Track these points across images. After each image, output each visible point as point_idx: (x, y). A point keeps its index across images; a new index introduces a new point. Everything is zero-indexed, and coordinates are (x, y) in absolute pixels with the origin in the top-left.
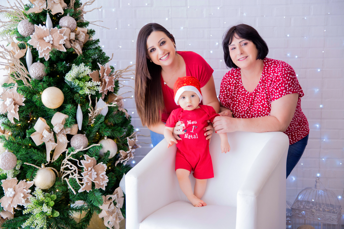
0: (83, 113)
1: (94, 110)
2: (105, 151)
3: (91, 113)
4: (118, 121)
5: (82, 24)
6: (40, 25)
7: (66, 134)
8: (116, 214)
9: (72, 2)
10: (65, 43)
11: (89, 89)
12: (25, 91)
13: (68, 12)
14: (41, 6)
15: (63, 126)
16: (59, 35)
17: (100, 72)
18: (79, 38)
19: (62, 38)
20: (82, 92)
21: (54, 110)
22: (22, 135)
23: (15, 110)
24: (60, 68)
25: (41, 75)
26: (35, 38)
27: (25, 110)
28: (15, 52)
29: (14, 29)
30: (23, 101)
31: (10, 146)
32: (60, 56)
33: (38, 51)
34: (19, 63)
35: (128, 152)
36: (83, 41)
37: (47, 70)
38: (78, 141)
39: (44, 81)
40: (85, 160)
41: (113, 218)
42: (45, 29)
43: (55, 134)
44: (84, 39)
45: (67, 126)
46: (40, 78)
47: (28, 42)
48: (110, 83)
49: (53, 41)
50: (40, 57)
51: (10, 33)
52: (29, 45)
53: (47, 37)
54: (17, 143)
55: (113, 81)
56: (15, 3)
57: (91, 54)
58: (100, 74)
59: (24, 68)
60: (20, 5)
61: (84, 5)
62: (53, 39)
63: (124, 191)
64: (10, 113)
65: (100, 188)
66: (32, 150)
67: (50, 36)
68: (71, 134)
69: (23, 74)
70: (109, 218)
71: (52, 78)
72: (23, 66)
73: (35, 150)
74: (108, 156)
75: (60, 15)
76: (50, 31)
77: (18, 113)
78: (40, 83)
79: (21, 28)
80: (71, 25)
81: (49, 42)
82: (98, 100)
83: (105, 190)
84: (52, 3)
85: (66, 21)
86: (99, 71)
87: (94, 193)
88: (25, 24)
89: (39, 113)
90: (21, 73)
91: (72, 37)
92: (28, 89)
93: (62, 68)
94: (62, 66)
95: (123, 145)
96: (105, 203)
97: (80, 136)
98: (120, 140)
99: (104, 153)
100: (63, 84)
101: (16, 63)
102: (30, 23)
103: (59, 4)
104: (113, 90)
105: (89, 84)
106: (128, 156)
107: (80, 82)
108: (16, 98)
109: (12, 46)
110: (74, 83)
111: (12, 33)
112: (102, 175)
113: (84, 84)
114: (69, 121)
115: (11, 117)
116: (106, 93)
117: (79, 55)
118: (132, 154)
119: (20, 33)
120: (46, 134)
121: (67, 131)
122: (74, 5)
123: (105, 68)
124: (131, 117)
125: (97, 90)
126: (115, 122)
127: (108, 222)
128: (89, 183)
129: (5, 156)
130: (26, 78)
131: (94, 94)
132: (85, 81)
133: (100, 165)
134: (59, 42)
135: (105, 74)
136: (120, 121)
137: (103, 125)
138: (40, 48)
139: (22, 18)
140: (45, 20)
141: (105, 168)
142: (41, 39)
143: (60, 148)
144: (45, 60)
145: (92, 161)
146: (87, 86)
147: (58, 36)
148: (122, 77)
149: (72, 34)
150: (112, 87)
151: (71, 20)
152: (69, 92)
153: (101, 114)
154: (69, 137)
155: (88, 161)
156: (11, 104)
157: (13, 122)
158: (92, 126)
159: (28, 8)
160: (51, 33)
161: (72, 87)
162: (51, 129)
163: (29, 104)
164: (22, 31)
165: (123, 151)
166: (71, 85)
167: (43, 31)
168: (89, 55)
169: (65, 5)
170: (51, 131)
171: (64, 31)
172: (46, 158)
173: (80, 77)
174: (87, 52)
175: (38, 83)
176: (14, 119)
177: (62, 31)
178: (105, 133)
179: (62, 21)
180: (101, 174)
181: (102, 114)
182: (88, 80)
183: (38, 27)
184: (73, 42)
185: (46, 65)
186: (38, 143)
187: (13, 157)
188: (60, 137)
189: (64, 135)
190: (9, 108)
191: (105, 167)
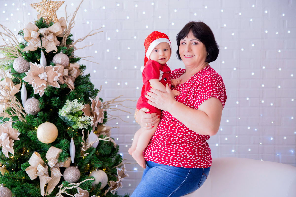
0: (76, 146)
1: (86, 143)
2: (97, 182)
3: (84, 146)
4: (108, 152)
5: (73, 60)
6: (35, 63)
7: (60, 167)
9: (65, 39)
10: (59, 79)
11: (82, 123)
12: (20, 126)
13: (61, 49)
14: (36, 44)
15: (57, 160)
16: (54, 72)
17: (92, 106)
18: (72, 73)
19: (56, 75)
20: (75, 127)
21: (49, 144)
22: (15, 167)
23: (10, 145)
24: (54, 103)
25: (36, 111)
26: (30, 76)
27: (20, 144)
28: (10, 87)
29: (8, 64)
30: (17, 135)
31: (6, 181)
32: (54, 92)
33: (33, 87)
34: (14, 100)
35: (117, 182)
36: (75, 77)
37: (42, 106)
38: (71, 174)
39: (39, 117)
40: (78, 193)
42: (40, 67)
43: (49, 168)
44: (76, 75)
45: (61, 160)
46: (34, 113)
47: (23, 79)
48: (100, 115)
49: (47, 78)
50: (35, 93)
51: (4, 68)
52: (24, 81)
53: (42, 74)
54: (12, 178)
55: (102, 114)
56: (10, 41)
57: (83, 88)
58: (92, 108)
59: (19, 103)
60: (15, 43)
61: (76, 42)
62: (48, 76)
64: (5, 148)
66: (27, 185)
67: (45, 73)
68: (64, 167)
69: (18, 110)
71: (46, 114)
72: (18, 102)
73: (29, 184)
74: (99, 187)
75: (54, 53)
76: (45, 69)
77: (13, 148)
78: (35, 119)
79: (17, 65)
80: (65, 62)
81: (44, 79)
82: (90, 133)
84: (46, 42)
85: (59, 59)
86: (90, 106)
88: (21, 61)
89: (32, 146)
90: (16, 109)
91: (65, 73)
92: (22, 124)
93: (56, 103)
94: (56, 102)
95: (112, 174)
97: (73, 169)
98: (109, 170)
99: (96, 185)
100: (56, 118)
101: (12, 99)
102: (25, 61)
103: (53, 42)
104: (103, 122)
105: (82, 119)
106: (117, 186)
107: (73, 117)
108: (11, 133)
109: (7, 81)
110: (68, 118)
111: (7, 68)
113: (78, 119)
114: (63, 155)
115: (6, 152)
116: (96, 126)
117: (72, 90)
118: (121, 183)
119: (15, 70)
120: (41, 169)
121: (60, 164)
122: (66, 42)
123: (96, 102)
124: (118, 147)
125: (89, 124)
126: (105, 153)
129: (1, 191)
130: (21, 113)
131: (86, 128)
132: (78, 116)
134: (54, 79)
135: (96, 108)
136: (110, 152)
137: (95, 157)
138: (35, 85)
139: (17, 55)
140: (40, 58)
142: (37, 76)
143: (54, 181)
144: (39, 96)
145: (85, 194)
146: (81, 121)
147: (53, 74)
148: (109, 107)
149: (66, 71)
150: (101, 118)
151: (64, 58)
152: (62, 126)
153: (92, 147)
154: (63, 170)
155: (82, 194)
156: (6, 139)
157: (7, 156)
158: (83, 158)
159: (23, 46)
160: (46, 70)
161: (65, 122)
162: (45, 163)
163: (23, 139)
164: (18, 68)
165: (113, 181)
166: (64, 119)
167: (38, 69)
168: (81, 90)
169: (58, 42)
170: (46, 165)
171: (58, 69)
172: (40, 192)
173: (74, 112)
174: (79, 87)
175: (33, 119)
176: (9, 154)
177: (57, 69)
178: (96, 165)
179: (56, 58)
181: (94, 147)
182: (81, 115)
183: (32, 65)
184: (66, 78)
185: (41, 101)
186: (32, 177)
187: (8, 193)
188: (54, 171)
189: (58, 168)
190: (4, 143)
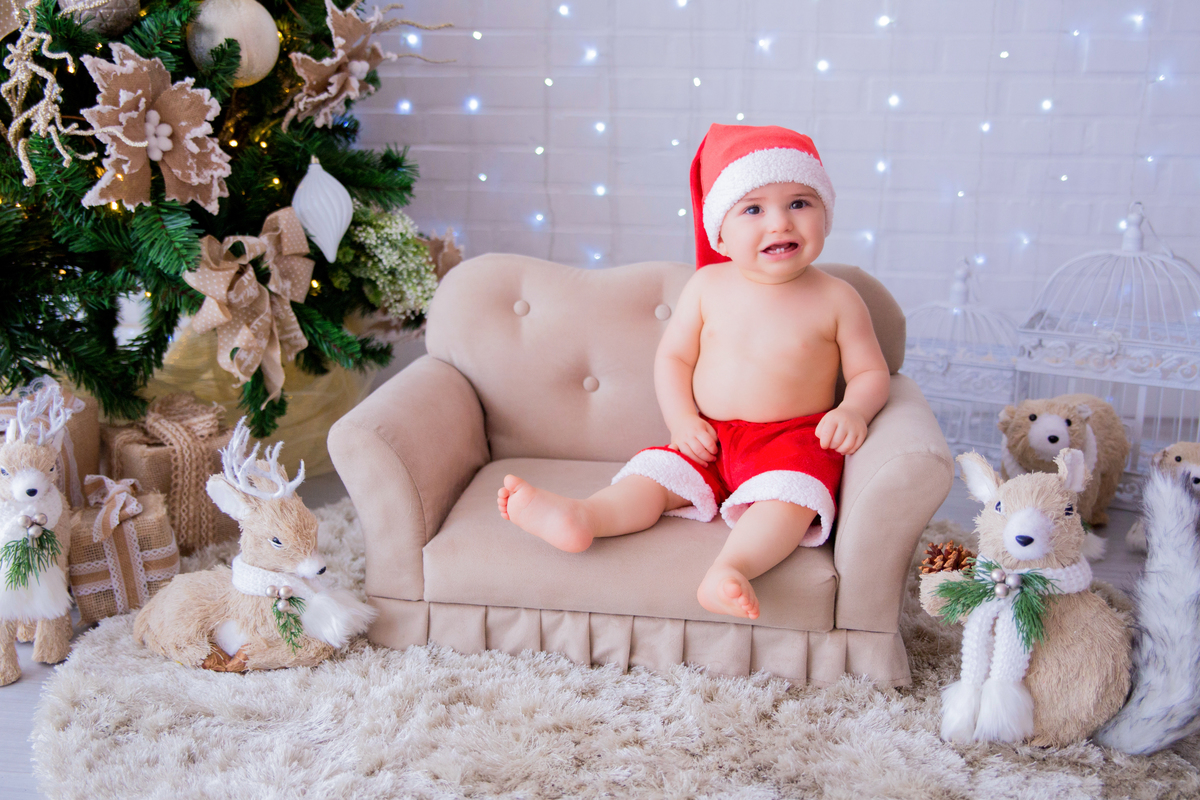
2: (219, 40)
8: (268, 320)
35: (327, 62)
40: (109, 59)
41: (256, 335)
63: (311, 232)
65: (190, 199)
70: (236, 334)
83: (216, 213)
87: (161, 220)
95: (314, 39)
96: (213, 265)
99: (213, 52)
106: (331, 84)
112: (196, 140)
127: (231, 350)
128: (126, 162)
133: (182, 89)
141: (208, 109)
145: (146, 70)
155: (125, 66)
165: (308, 57)
180: (189, 136)
191: (206, 103)
